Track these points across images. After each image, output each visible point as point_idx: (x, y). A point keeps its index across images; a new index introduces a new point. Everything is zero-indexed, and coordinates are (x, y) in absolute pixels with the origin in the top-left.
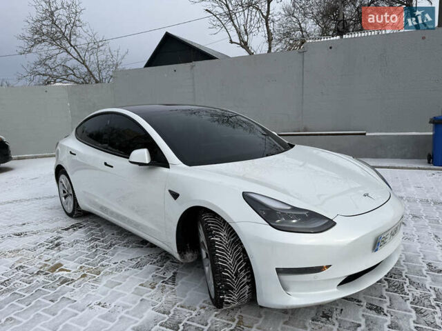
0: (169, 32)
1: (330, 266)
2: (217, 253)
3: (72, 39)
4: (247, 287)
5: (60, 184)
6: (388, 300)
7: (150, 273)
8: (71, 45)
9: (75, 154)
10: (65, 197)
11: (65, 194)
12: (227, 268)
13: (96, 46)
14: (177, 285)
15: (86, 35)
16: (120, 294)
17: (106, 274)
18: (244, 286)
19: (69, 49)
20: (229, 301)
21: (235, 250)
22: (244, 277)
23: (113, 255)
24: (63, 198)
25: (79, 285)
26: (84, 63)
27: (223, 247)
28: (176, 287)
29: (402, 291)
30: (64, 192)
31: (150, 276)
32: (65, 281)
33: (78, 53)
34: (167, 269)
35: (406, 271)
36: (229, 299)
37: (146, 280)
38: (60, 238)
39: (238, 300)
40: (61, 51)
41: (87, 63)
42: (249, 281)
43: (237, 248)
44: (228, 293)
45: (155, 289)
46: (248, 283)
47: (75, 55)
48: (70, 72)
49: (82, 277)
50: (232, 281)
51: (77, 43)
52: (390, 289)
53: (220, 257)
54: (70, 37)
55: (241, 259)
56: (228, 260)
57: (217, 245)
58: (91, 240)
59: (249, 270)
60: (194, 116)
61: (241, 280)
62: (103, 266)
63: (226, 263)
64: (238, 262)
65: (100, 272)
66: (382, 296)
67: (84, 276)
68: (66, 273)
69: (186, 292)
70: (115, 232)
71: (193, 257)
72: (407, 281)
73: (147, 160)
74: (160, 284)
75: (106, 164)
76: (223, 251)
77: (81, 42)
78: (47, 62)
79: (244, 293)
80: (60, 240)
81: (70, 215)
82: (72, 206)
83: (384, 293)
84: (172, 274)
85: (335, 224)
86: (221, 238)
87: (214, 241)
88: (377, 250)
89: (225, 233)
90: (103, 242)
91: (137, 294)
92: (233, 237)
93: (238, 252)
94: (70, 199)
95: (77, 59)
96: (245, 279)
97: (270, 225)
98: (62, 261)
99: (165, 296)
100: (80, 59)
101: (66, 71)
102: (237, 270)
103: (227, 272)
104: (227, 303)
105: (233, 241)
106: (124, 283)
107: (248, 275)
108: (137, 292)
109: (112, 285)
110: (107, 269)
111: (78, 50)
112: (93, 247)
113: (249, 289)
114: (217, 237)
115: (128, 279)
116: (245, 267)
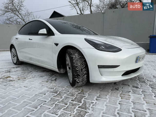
0: (55, 11)
1: (120, 66)
2: (74, 61)
3: (20, 11)
4: (86, 76)
5: (12, 52)
6: (140, 85)
7: (46, 78)
8: (19, 14)
9: (18, 39)
10: (14, 57)
11: (14, 56)
12: (78, 67)
13: (29, 14)
14: (57, 81)
15: (25, 10)
16: (33, 84)
17: (28, 79)
18: (84, 75)
19: (18, 15)
20: (78, 81)
21: (81, 61)
22: (84, 71)
23: (31, 74)
24: (13, 58)
25: (17, 82)
26: (24, 20)
27: (77, 59)
28: (56, 82)
29: (145, 82)
30: (13, 55)
31: (46, 79)
32: (11, 81)
33: (22, 17)
34: (53, 77)
35: (145, 77)
36: (78, 80)
37: (44, 80)
38: (10, 70)
39: (82, 81)
40: (16, 15)
41: (25, 20)
42: (86, 73)
43: (82, 60)
44: (78, 78)
45: (48, 83)
46: (86, 74)
47: (21, 17)
48: (19, 23)
49: (18, 79)
50: (80, 72)
51: (22, 13)
52: (140, 82)
53: (75, 63)
54: (19, 10)
55: (83, 64)
56: (78, 64)
57: (74, 58)
58: (23, 70)
59: (87, 68)
60: (65, 24)
61: (83, 72)
62: (27, 77)
63: (77, 65)
64: (82, 65)
65: (26, 78)
66: (137, 84)
67: (19, 79)
68: (12, 78)
69: (61, 83)
70: (33, 68)
71: (63, 71)
72: (146, 80)
73: (46, 32)
74: (50, 81)
75: (29, 39)
76: (76, 60)
77: (23, 12)
78: (10, 19)
79: (84, 78)
80: (11, 70)
81: (15, 64)
82: (16, 60)
83: (138, 83)
84: (55, 79)
85: (121, 50)
86: (76, 56)
87: (73, 57)
88: (137, 62)
89: (77, 54)
90: (28, 71)
91: (41, 84)
92: (80, 56)
93: (82, 61)
94: (16, 58)
95: (21, 19)
96: (85, 72)
97: (96, 49)
98: (10, 75)
99: (52, 84)
100: (22, 19)
101: (17, 23)
102: (82, 68)
103: (78, 69)
104: (77, 82)
105: (80, 57)
106: (35, 81)
107: (86, 70)
108: (40, 83)
109: (30, 81)
110: (29, 78)
111: (22, 15)
112: (23, 72)
113: (86, 77)
114: (74, 56)
115: (37, 80)
116: (85, 67)
